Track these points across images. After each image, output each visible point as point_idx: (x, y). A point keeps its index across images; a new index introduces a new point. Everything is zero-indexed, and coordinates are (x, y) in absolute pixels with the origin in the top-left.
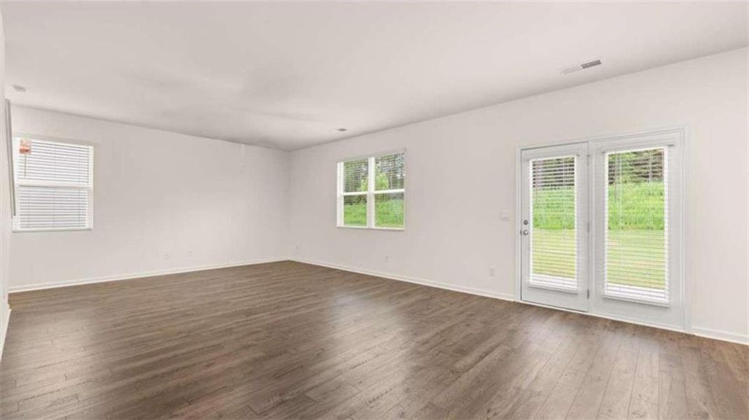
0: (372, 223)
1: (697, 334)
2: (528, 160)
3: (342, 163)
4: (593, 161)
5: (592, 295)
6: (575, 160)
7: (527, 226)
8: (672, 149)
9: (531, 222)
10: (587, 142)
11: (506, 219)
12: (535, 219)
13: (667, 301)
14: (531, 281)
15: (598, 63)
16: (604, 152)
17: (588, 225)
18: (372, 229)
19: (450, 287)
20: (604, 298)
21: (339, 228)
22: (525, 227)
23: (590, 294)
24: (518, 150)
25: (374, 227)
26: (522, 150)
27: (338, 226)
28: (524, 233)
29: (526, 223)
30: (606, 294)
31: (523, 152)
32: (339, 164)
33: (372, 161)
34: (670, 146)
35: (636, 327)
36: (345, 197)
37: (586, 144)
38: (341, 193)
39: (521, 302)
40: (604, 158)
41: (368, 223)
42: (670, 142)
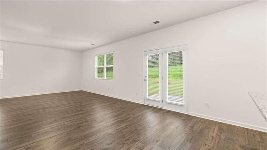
1: (191, 115)
2: (146, 55)
3: (97, 56)
4: (164, 55)
5: (164, 102)
6: (159, 55)
7: (146, 78)
8: (184, 51)
10: (162, 49)
11: (141, 75)
12: (148, 75)
13: (183, 104)
14: (147, 97)
15: (158, 22)
16: (166, 52)
17: (162, 77)
18: (105, 79)
19: (126, 99)
21: (96, 79)
26: (145, 51)
27: (95, 78)
28: (145, 80)
29: (146, 77)
30: (167, 101)
32: (95, 57)
33: (105, 56)
36: (98, 68)
38: (96, 66)
39: (144, 104)
40: (166, 54)
41: (104, 78)
42: (184, 49)
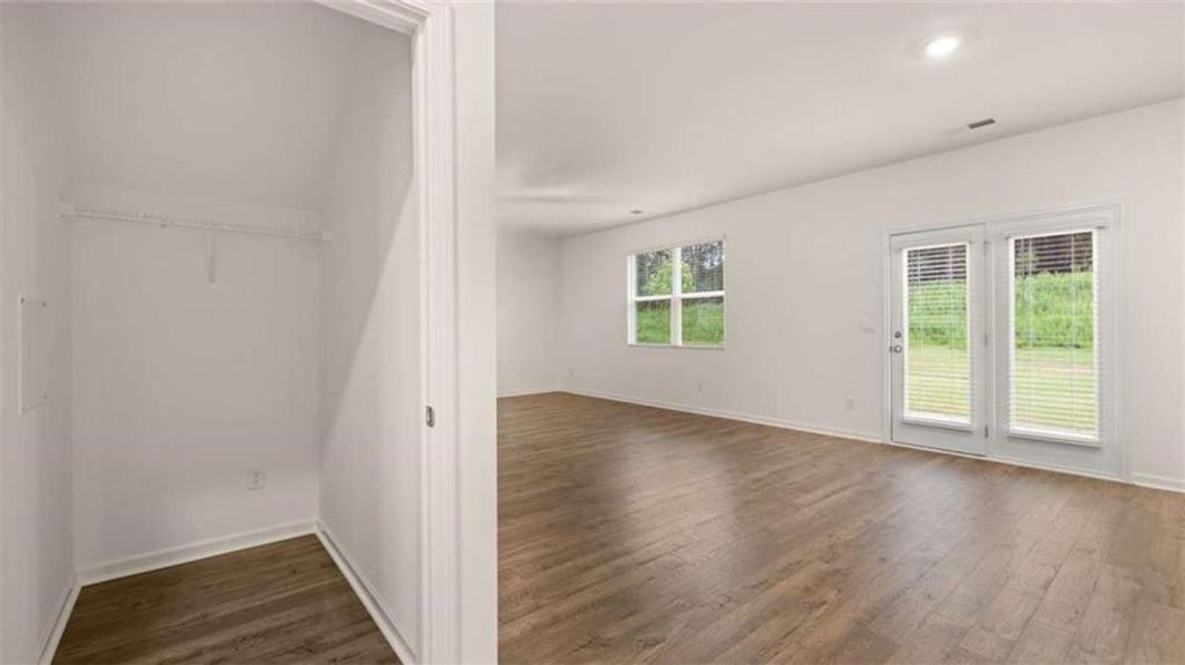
0: (677, 338)
1: (1137, 484)
2: (900, 250)
3: (634, 257)
4: (993, 248)
5: (992, 434)
6: (968, 249)
7: (899, 340)
8: (1102, 232)
9: (906, 334)
10: (984, 224)
11: (871, 331)
12: (911, 330)
13: (1097, 439)
14: (906, 415)
15: (991, 121)
16: (1007, 238)
17: (986, 336)
18: (677, 347)
20: (1009, 437)
21: (629, 345)
22: (897, 342)
23: (990, 431)
24: (886, 236)
25: (680, 344)
26: (892, 235)
28: (896, 350)
29: (898, 335)
30: (1012, 431)
31: (893, 238)
32: (629, 258)
33: (678, 253)
34: (1100, 228)
35: (1052, 474)
36: (639, 303)
37: (981, 228)
38: (632, 297)
39: (891, 443)
40: (1007, 245)
41: (672, 339)
42: (1101, 223)
